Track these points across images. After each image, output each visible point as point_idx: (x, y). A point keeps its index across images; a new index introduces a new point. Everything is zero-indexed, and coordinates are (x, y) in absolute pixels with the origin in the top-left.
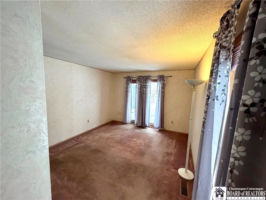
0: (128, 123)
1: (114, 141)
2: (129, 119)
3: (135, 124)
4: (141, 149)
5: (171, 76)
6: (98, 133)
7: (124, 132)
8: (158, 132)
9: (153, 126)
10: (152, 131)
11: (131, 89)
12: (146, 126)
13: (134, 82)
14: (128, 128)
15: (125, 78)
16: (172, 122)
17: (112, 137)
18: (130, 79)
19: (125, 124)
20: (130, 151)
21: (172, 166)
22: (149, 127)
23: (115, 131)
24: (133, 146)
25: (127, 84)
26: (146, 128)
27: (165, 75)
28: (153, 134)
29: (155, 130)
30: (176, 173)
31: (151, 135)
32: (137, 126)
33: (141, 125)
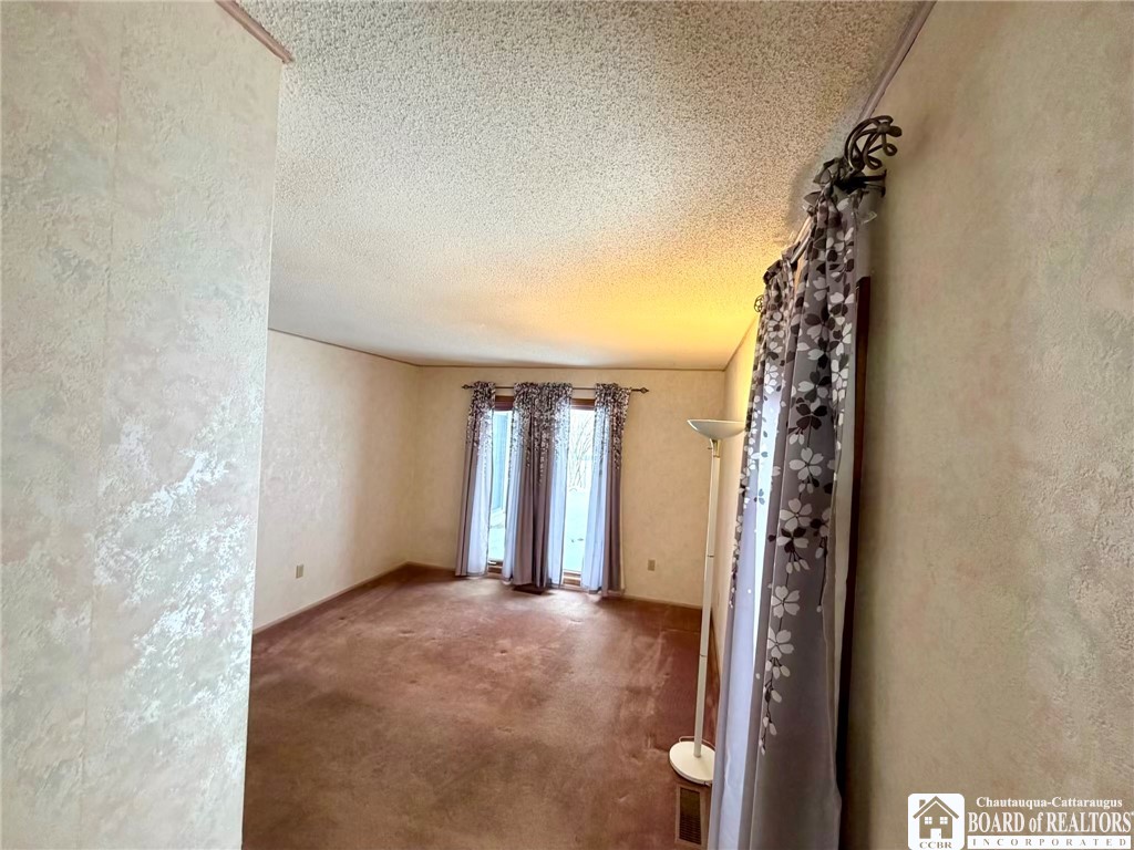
0: (477, 575)
1: (414, 654)
2: (478, 557)
3: (505, 579)
4: (530, 682)
5: (644, 391)
6: (345, 622)
7: (458, 614)
8: (597, 608)
9: (578, 583)
10: (576, 604)
11: (489, 432)
12: (550, 586)
13: (505, 404)
14: (474, 594)
15: (465, 387)
16: (652, 566)
17: (407, 639)
18: (489, 392)
19: (464, 577)
20: (485, 692)
21: (646, 741)
22: (560, 587)
23: (416, 612)
24: (495, 670)
25: (477, 413)
26: (550, 594)
27: (622, 384)
28: (577, 614)
29: (586, 600)
30: (664, 762)
31: (570, 622)
32: (511, 585)
33: (529, 581)
